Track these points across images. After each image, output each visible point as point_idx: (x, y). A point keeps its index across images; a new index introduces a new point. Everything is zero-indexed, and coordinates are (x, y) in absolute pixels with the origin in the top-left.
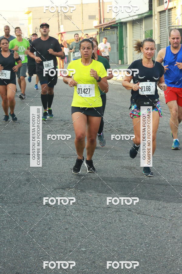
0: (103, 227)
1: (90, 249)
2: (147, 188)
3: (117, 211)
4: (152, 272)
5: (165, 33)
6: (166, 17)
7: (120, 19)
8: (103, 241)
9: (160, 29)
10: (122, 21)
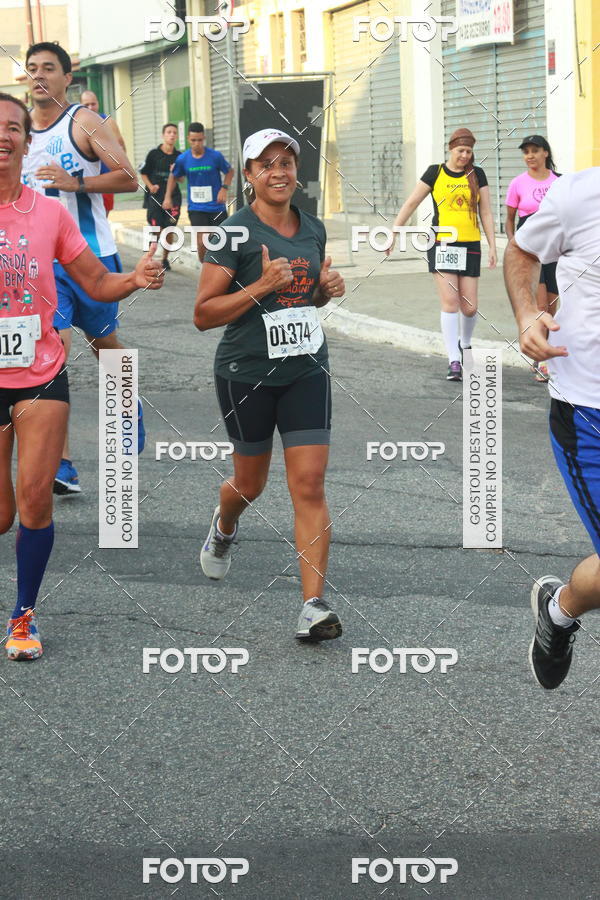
0: (54, 672)
1: (14, 738)
2: (181, 550)
3: (94, 623)
4: (201, 795)
5: (226, 98)
6: (225, 50)
7: (92, 55)
8: (54, 713)
9: (212, 85)
10: (99, 61)
